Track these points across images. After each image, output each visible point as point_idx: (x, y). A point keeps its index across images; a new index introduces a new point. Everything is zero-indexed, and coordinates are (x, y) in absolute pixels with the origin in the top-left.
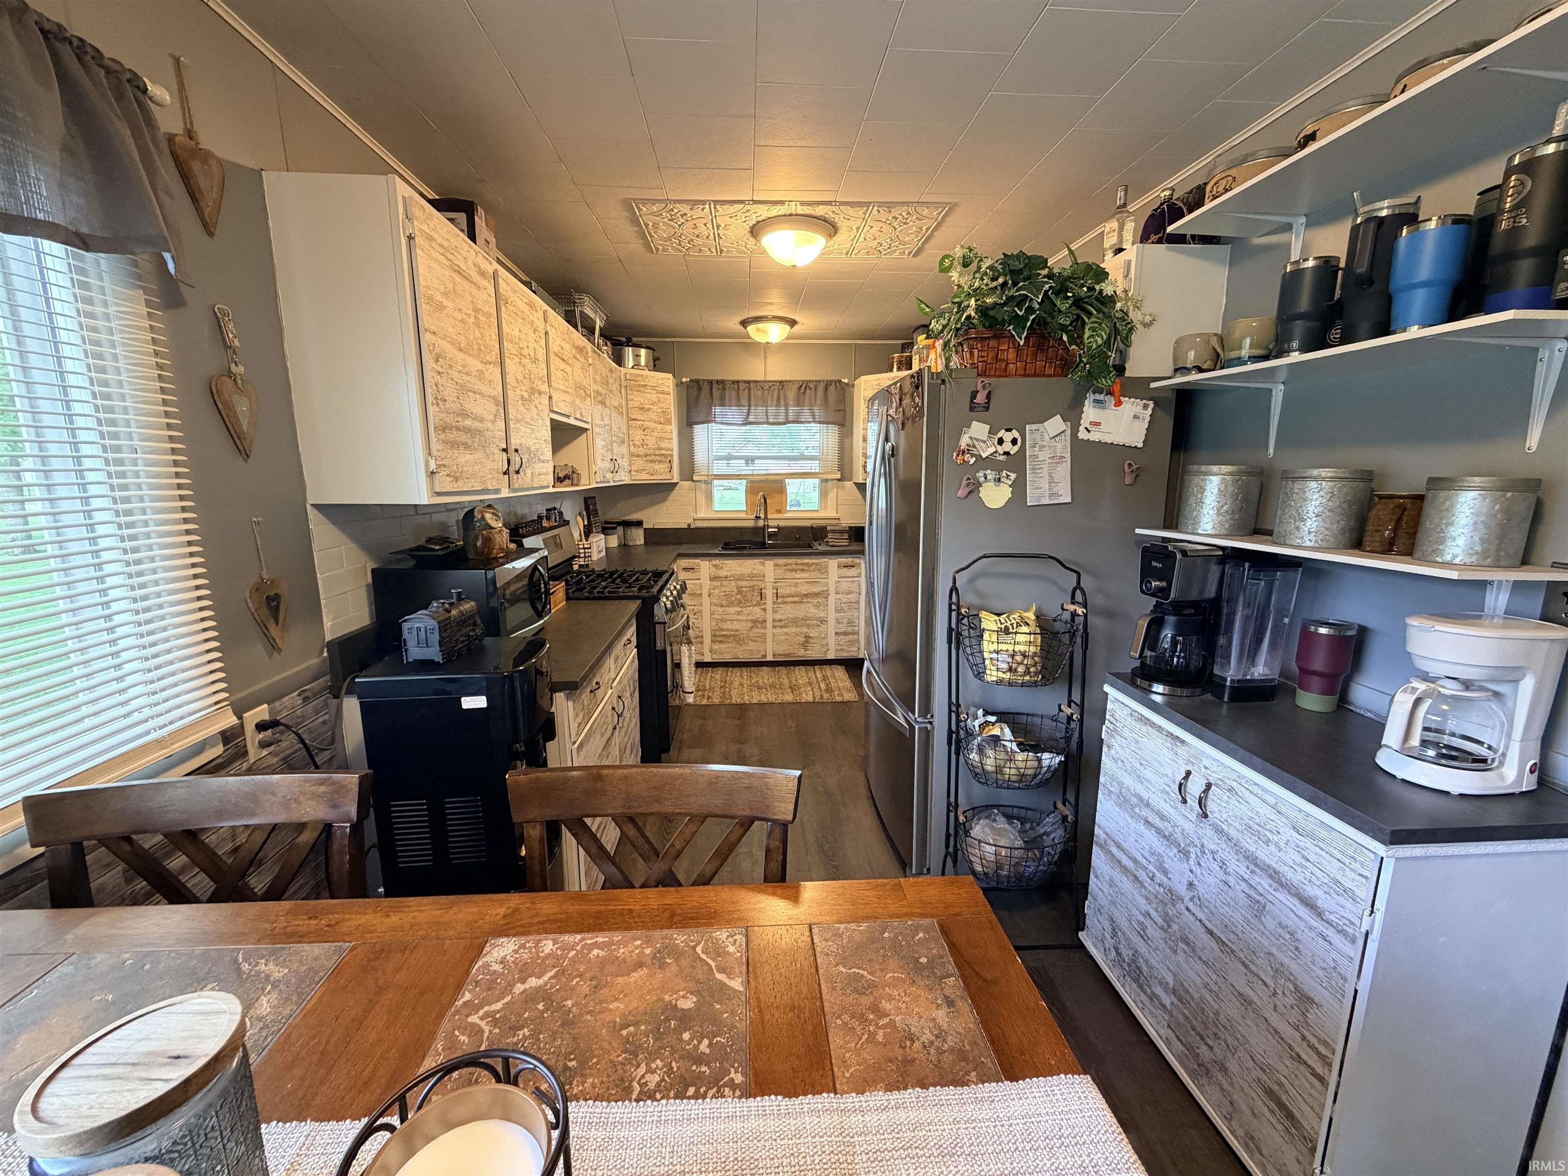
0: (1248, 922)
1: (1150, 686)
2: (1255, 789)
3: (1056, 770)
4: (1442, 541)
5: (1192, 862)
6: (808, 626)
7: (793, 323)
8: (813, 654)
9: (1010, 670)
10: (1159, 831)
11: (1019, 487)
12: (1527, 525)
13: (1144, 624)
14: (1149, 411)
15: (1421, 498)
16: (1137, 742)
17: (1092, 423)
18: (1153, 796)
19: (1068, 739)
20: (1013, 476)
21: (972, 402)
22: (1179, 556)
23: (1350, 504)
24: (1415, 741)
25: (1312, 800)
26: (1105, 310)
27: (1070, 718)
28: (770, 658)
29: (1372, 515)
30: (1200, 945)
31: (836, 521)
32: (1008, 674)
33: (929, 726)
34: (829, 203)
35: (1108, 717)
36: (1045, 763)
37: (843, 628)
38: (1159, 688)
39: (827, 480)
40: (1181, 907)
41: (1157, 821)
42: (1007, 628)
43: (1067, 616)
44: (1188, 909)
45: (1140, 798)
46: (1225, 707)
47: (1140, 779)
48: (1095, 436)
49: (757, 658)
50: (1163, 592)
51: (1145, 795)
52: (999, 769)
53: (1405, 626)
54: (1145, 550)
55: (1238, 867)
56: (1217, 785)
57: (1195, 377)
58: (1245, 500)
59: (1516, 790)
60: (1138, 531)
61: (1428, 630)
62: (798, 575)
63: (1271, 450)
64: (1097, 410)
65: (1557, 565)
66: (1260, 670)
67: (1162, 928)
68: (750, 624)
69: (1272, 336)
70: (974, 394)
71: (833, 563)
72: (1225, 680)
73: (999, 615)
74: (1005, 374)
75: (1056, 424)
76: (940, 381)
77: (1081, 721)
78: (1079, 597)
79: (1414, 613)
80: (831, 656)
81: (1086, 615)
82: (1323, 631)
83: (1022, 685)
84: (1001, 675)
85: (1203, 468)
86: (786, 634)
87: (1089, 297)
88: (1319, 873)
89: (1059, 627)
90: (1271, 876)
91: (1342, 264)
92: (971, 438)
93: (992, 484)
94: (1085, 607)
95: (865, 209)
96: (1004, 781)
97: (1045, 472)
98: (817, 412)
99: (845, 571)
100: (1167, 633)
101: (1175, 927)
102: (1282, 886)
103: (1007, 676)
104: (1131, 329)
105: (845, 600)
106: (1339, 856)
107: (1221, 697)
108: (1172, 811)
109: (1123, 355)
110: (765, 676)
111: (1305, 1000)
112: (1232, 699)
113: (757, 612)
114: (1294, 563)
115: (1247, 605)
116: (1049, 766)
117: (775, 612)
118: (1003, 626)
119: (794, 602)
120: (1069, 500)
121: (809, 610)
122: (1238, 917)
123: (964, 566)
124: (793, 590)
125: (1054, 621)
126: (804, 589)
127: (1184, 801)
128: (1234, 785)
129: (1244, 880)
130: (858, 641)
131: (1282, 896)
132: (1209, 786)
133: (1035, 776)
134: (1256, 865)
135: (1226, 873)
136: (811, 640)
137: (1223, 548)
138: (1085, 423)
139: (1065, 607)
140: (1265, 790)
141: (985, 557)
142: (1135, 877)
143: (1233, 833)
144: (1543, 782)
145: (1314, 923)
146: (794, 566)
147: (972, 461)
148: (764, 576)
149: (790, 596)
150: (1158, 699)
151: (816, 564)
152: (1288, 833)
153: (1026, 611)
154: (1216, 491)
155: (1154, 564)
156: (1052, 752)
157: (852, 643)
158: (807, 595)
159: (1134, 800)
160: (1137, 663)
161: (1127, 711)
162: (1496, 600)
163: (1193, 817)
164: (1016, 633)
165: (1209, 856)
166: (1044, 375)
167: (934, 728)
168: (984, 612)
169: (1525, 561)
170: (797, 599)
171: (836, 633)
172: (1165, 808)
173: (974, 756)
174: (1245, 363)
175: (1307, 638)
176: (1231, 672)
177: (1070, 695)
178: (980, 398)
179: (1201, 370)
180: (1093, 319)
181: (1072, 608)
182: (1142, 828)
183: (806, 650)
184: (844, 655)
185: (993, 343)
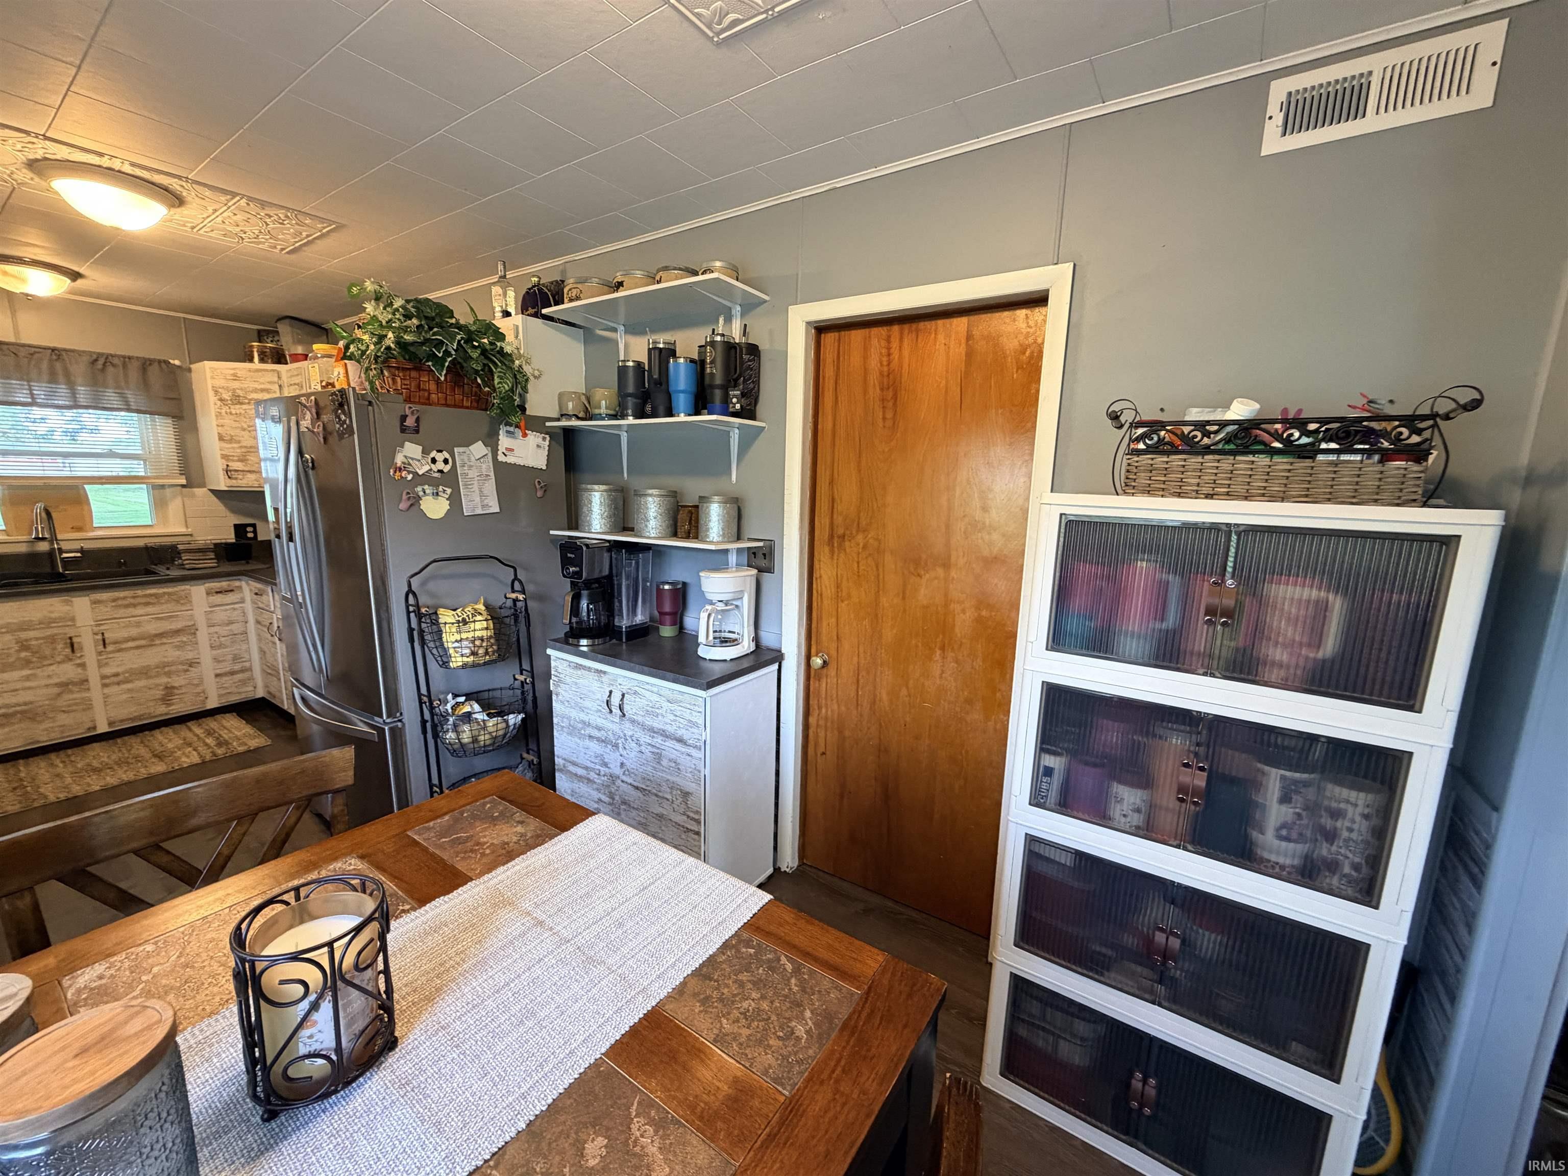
0: (655, 768)
1: (579, 642)
2: (647, 687)
3: (520, 726)
4: (708, 530)
5: (621, 749)
6: (168, 674)
7: (75, 276)
8: (179, 708)
9: (473, 653)
10: (599, 739)
11: (455, 500)
12: (736, 520)
13: (569, 599)
14: (547, 443)
15: (697, 507)
16: (576, 684)
17: (507, 449)
18: (593, 717)
19: (524, 700)
20: (449, 491)
21: (402, 425)
22: (584, 548)
23: (668, 510)
24: (711, 638)
25: (674, 681)
26: (507, 363)
27: (523, 683)
28: (103, 728)
29: (679, 517)
30: (632, 799)
31: (189, 538)
32: (472, 657)
33: (399, 724)
34: (179, 177)
35: (553, 672)
36: (511, 722)
37: (226, 667)
38: (584, 642)
39: (163, 487)
40: (619, 782)
41: (596, 733)
42: (464, 620)
43: (509, 603)
44: (623, 781)
45: (584, 722)
46: (624, 646)
47: (582, 709)
48: (511, 459)
49: (79, 733)
50: (579, 574)
51: (586, 719)
52: (475, 740)
53: (699, 577)
54: (561, 546)
55: (645, 738)
56: (628, 693)
57: (574, 423)
58: (616, 508)
59: (749, 652)
60: (552, 532)
61: (708, 578)
62: (140, 611)
63: (625, 475)
64: (509, 439)
65: (750, 540)
66: (640, 618)
67: (610, 804)
68: (56, 690)
69: (616, 403)
70: (404, 418)
71: (198, 591)
72: (621, 627)
73: (454, 610)
74: (428, 402)
75: (479, 449)
76: (367, 403)
77: (533, 683)
78: (517, 586)
79: (703, 570)
80: (212, 704)
81: (525, 599)
82: (667, 587)
83: (485, 664)
84: (465, 659)
85: (589, 486)
86: (129, 690)
87: (492, 350)
88: (682, 720)
89: (504, 612)
90: (661, 735)
91: (647, 368)
92: (406, 457)
93: (430, 498)
94: (524, 593)
95: (229, 197)
96: (480, 747)
97: (476, 487)
98: (131, 399)
99: (218, 599)
100: (584, 604)
101: (617, 798)
102: (667, 737)
103: (471, 659)
104: (527, 380)
105: (225, 633)
106: (689, 706)
107: (621, 640)
108: (604, 721)
109: (523, 398)
110: (99, 754)
111: (686, 794)
112: (628, 639)
113: (69, 671)
114: (647, 548)
115: (628, 578)
116: (515, 724)
117: (100, 665)
118: (460, 619)
119: (138, 647)
120: (498, 510)
121: (167, 653)
122: (649, 769)
123: (417, 570)
124: (134, 632)
125: (501, 608)
126: (152, 628)
127: (611, 712)
128: (637, 689)
129: (650, 744)
130: (251, 678)
131: (670, 743)
132: (623, 695)
133: (505, 735)
134: (654, 732)
135: (640, 745)
136: (176, 691)
137: (609, 541)
138: (501, 448)
139: (508, 596)
140: (652, 685)
141: (435, 561)
142: (588, 779)
143: (640, 719)
144: (758, 646)
145: (683, 750)
146: (132, 601)
147: (410, 477)
148: (73, 619)
149: (127, 640)
150: (585, 649)
151: (169, 594)
152: (666, 705)
153: (476, 604)
154: (598, 502)
155: (569, 555)
156: (514, 713)
157: (244, 682)
158: (161, 635)
159: (580, 726)
160: (567, 629)
161: (566, 664)
162: (733, 559)
163: (617, 720)
164: (474, 621)
165: (630, 740)
166: (462, 407)
167: (404, 725)
168: (442, 610)
169: (739, 538)
170: (143, 642)
171: (217, 676)
172: (600, 722)
173: (451, 736)
174: (603, 419)
175: (660, 592)
176: (625, 622)
177: (521, 666)
178: (410, 422)
179: (578, 418)
180: (499, 370)
181: (514, 596)
182: (587, 742)
183: (169, 705)
184: (234, 699)
185: (414, 374)
